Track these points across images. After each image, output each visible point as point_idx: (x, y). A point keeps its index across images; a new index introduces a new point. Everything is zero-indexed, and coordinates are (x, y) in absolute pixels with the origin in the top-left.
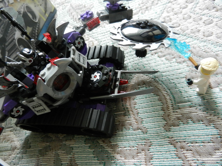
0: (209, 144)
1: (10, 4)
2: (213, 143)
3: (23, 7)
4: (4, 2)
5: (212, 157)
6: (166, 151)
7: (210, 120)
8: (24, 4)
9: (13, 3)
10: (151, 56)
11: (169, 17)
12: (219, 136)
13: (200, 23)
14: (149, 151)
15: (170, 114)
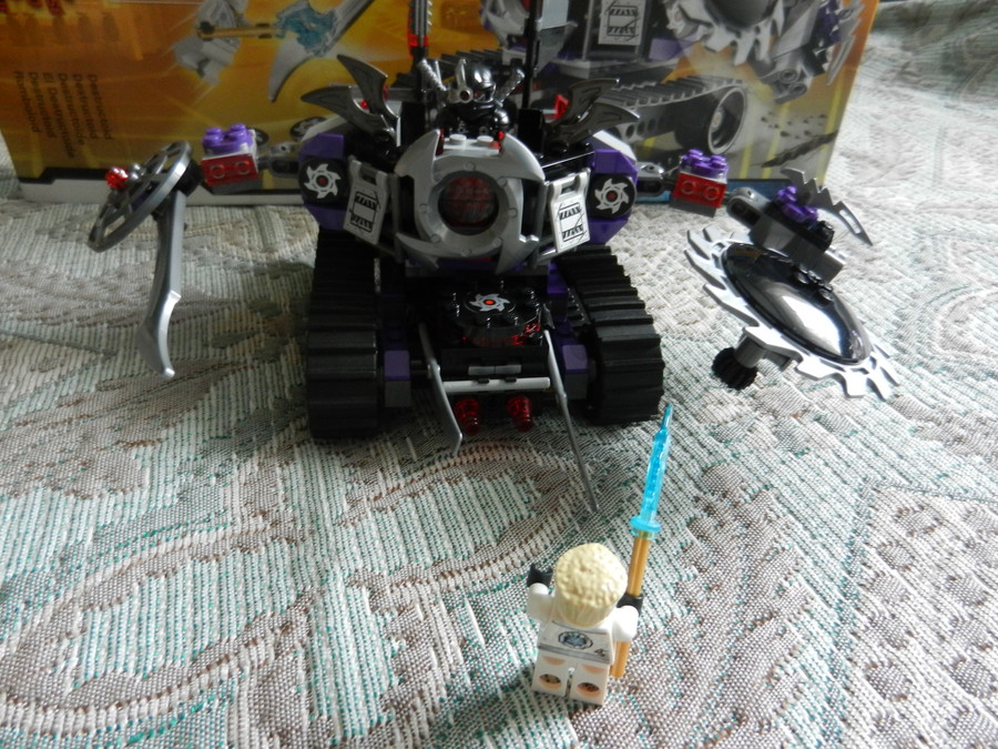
0: (304, 711)
1: (703, 44)
2: (311, 726)
3: (725, 85)
4: (691, 27)
5: (251, 725)
6: (274, 584)
7: (409, 705)
8: (740, 81)
9: (713, 51)
10: (690, 495)
11: (941, 524)
12: (339, 738)
13: (954, 644)
14: (273, 539)
15: (421, 583)
